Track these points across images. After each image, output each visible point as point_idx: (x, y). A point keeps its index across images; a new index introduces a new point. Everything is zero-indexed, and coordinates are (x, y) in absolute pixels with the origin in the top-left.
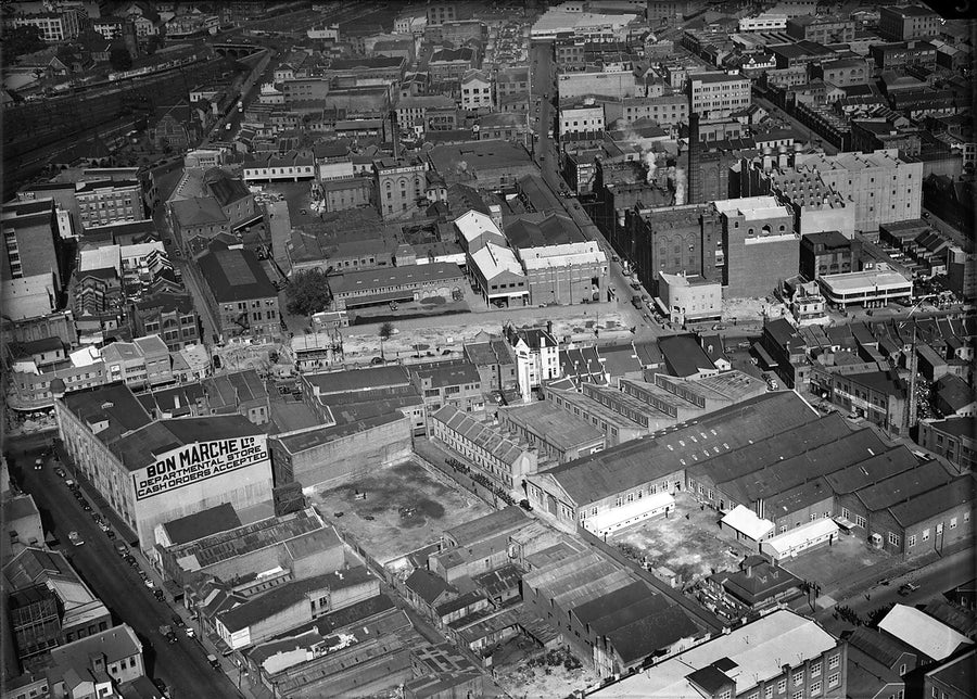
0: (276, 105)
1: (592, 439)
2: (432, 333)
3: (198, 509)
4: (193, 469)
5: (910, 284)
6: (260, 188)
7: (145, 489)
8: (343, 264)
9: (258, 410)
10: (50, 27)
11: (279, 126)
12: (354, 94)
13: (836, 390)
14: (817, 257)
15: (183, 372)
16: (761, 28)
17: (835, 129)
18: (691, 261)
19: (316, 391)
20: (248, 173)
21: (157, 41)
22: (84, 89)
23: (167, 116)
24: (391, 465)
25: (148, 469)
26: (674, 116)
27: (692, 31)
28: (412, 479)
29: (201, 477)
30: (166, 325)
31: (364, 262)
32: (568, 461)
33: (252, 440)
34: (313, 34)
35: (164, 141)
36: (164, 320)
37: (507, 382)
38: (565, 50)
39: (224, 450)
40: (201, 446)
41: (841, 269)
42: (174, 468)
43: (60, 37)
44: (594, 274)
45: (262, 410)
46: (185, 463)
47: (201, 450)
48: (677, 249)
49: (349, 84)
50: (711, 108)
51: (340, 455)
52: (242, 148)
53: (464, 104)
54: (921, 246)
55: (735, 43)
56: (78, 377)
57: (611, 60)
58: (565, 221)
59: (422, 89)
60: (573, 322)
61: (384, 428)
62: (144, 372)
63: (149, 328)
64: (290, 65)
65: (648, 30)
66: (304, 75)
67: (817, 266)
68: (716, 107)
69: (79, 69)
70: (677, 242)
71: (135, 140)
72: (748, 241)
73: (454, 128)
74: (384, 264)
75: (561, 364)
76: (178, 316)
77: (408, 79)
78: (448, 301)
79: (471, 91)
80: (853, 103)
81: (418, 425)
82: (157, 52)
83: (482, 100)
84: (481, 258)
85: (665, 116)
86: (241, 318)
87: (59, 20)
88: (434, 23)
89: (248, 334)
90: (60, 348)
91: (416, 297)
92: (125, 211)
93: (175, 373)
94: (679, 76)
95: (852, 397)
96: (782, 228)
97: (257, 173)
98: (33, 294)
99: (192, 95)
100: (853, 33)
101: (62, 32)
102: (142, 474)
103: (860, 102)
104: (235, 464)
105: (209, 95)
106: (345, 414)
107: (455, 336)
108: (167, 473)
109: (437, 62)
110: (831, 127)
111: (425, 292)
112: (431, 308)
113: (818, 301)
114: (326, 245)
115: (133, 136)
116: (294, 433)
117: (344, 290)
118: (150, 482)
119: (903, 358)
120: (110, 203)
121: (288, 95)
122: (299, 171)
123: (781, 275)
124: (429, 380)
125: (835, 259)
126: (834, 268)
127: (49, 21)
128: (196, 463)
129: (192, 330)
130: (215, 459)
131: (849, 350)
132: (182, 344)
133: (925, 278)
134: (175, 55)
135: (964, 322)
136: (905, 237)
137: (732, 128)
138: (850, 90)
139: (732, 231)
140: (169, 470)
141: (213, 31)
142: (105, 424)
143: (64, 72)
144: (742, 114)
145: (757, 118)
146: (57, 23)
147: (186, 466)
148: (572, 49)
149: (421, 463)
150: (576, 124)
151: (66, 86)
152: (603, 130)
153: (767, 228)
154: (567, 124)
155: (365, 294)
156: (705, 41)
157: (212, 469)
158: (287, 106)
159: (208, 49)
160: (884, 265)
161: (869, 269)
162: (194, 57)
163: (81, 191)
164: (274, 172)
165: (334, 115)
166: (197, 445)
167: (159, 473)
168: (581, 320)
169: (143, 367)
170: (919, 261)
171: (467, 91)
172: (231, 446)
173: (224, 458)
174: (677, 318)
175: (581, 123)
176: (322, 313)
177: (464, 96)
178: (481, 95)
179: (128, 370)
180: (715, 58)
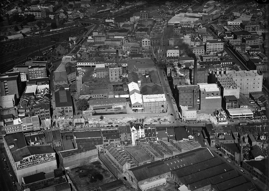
0: (91, 43)
1: (148, 159)
2: (115, 119)
3: (35, 173)
4: (33, 162)
5: (253, 113)
6: (81, 68)
7: (20, 167)
8: (94, 96)
9: (58, 142)
10: (37, 15)
11: (91, 49)
12: (112, 41)
13: (222, 148)
14: (227, 103)
15: (43, 127)
16: (233, 24)
17: (245, 60)
18: (190, 102)
19: (75, 138)
20: (78, 64)
21: (65, 20)
22: (43, 33)
23: (60, 45)
24: (92, 161)
25: (20, 162)
26: (200, 52)
27: (213, 25)
28: (96, 167)
29: (36, 164)
30: (41, 113)
31: (100, 96)
32: (140, 165)
33: (51, 154)
34: (107, 21)
35: (58, 52)
36: (41, 111)
37: (129, 138)
38: (175, 29)
39: (43, 157)
40: (36, 156)
41: (234, 107)
42: (28, 161)
43: (40, 18)
44: (162, 104)
45: (59, 142)
46: (31, 160)
47: (36, 157)
48: (186, 99)
49: (112, 37)
50: (212, 50)
51: (77, 159)
52: (79, 55)
53: (143, 45)
54: (260, 100)
55: (224, 29)
56: (14, 128)
57: (187, 33)
58: (159, 86)
59: (132, 40)
60: (154, 118)
61: (90, 151)
62: (32, 127)
63: (36, 113)
64: (97, 31)
65: (200, 24)
66: (101, 33)
67: (227, 106)
68: (213, 50)
69: (42, 28)
70: (186, 97)
71: (52, 51)
72: (207, 98)
73: (138, 53)
74: (106, 96)
75: (145, 134)
76: (45, 110)
77: (129, 37)
78: (122, 109)
79: (145, 42)
80: (253, 51)
81: (101, 150)
82: (64, 24)
83: (148, 44)
84: (132, 97)
85: (197, 52)
86: (62, 112)
87: (40, 13)
88: (142, 18)
89: (64, 116)
90: (12, 118)
91: (113, 107)
92: (41, 74)
93: (41, 127)
94: (205, 39)
95: (226, 150)
96: (217, 94)
97: (81, 64)
98: (9, 101)
99: (69, 38)
100: (259, 28)
101: (41, 16)
102: (19, 163)
103: (255, 51)
104: (46, 161)
105: (74, 38)
106: (81, 146)
107: (121, 120)
108: (26, 163)
109: (137, 32)
110: (244, 59)
111: (115, 106)
112: (117, 111)
113: (225, 117)
114: (91, 90)
115: (51, 50)
116: (65, 151)
117: (93, 104)
118: (21, 165)
119: (244, 139)
120: (37, 72)
121: (95, 40)
122: (92, 64)
123: (216, 108)
124: (105, 137)
125: (232, 104)
126: (232, 107)
127: (37, 13)
128: (34, 160)
129: (48, 114)
130: (40, 159)
131: (229, 134)
132: (45, 118)
133: (259, 111)
134: (69, 25)
135: (264, 128)
136: (256, 97)
137: (215, 58)
138: (252, 47)
139: (202, 95)
140: (26, 162)
141: (81, 18)
142: (13, 146)
143: (38, 29)
144: (219, 53)
145: (224, 54)
146: (40, 14)
147: (31, 161)
148: (177, 29)
149: (100, 161)
150: (171, 54)
151: (38, 32)
152: (179, 56)
153: (213, 94)
154: (169, 54)
155: (99, 106)
156: (216, 28)
157: (39, 162)
158: (94, 43)
159: (79, 23)
160: (247, 106)
161: (242, 107)
162: (75, 25)
163: (30, 68)
164: (85, 64)
165: (106, 47)
166: (35, 155)
167: (24, 163)
168: (157, 118)
169: (32, 126)
170: (258, 105)
171: (144, 42)
172: (45, 156)
173: (43, 159)
174: (183, 119)
175: (173, 54)
176: (86, 111)
177: (143, 43)
178: (148, 43)
179: (28, 126)
180: (217, 34)
